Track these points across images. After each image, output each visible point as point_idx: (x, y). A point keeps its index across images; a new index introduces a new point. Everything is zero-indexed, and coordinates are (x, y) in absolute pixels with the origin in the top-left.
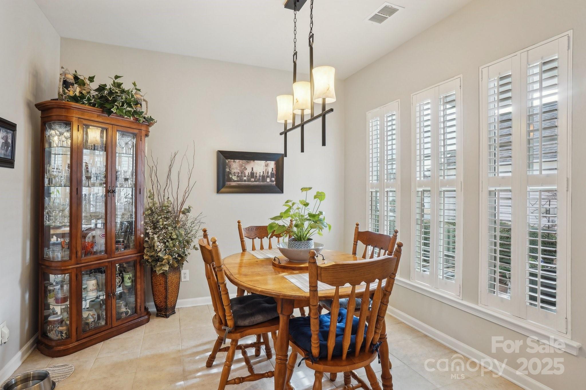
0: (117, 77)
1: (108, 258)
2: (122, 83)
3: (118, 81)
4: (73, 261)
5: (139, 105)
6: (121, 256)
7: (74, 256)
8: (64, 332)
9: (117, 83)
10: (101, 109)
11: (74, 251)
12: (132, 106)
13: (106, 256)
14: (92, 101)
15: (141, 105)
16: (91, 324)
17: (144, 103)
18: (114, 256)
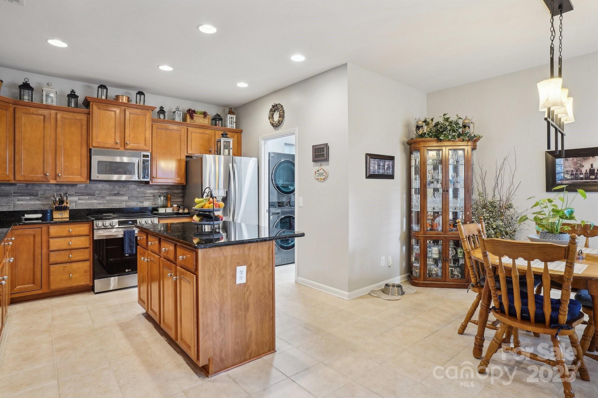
0: (445, 115)
1: (443, 235)
2: (450, 117)
3: (446, 117)
4: (422, 232)
5: (467, 128)
6: (453, 235)
7: (422, 229)
8: (418, 273)
9: (446, 118)
10: (436, 138)
11: (423, 227)
12: (456, 132)
13: (442, 233)
14: (431, 135)
15: (469, 127)
16: (434, 274)
17: (471, 126)
18: (448, 234)
